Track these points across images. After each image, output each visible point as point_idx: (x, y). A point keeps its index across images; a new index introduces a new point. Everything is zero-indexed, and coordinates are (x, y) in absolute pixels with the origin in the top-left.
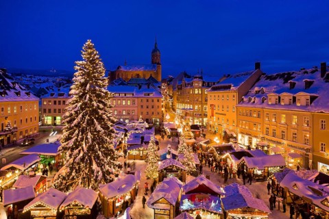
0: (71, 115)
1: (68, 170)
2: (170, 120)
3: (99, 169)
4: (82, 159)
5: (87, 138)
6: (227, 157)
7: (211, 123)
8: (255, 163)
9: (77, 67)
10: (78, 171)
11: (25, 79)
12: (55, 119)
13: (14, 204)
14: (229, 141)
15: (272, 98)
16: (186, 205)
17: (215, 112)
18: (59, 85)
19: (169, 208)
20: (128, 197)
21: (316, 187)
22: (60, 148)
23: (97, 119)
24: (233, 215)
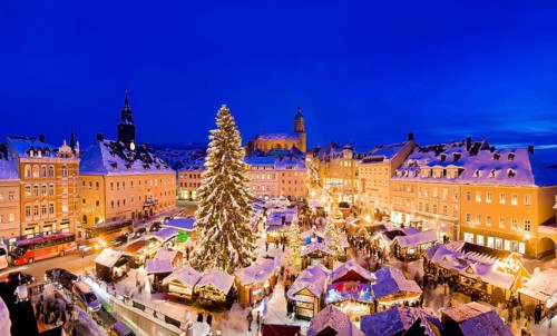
0: (206, 189)
1: (203, 248)
2: (316, 197)
3: (235, 251)
4: (218, 238)
5: (222, 216)
6: (380, 238)
7: (362, 200)
8: (408, 242)
9: (211, 137)
10: (213, 251)
11: (164, 153)
12: (191, 193)
13: (156, 275)
14: (381, 220)
15: (425, 170)
16: (333, 295)
17: (366, 187)
18: (195, 157)
19: (312, 301)
20: (266, 285)
21: (462, 257)
22: (195, 224)
23: (233, 194)
24: (384, 303)
